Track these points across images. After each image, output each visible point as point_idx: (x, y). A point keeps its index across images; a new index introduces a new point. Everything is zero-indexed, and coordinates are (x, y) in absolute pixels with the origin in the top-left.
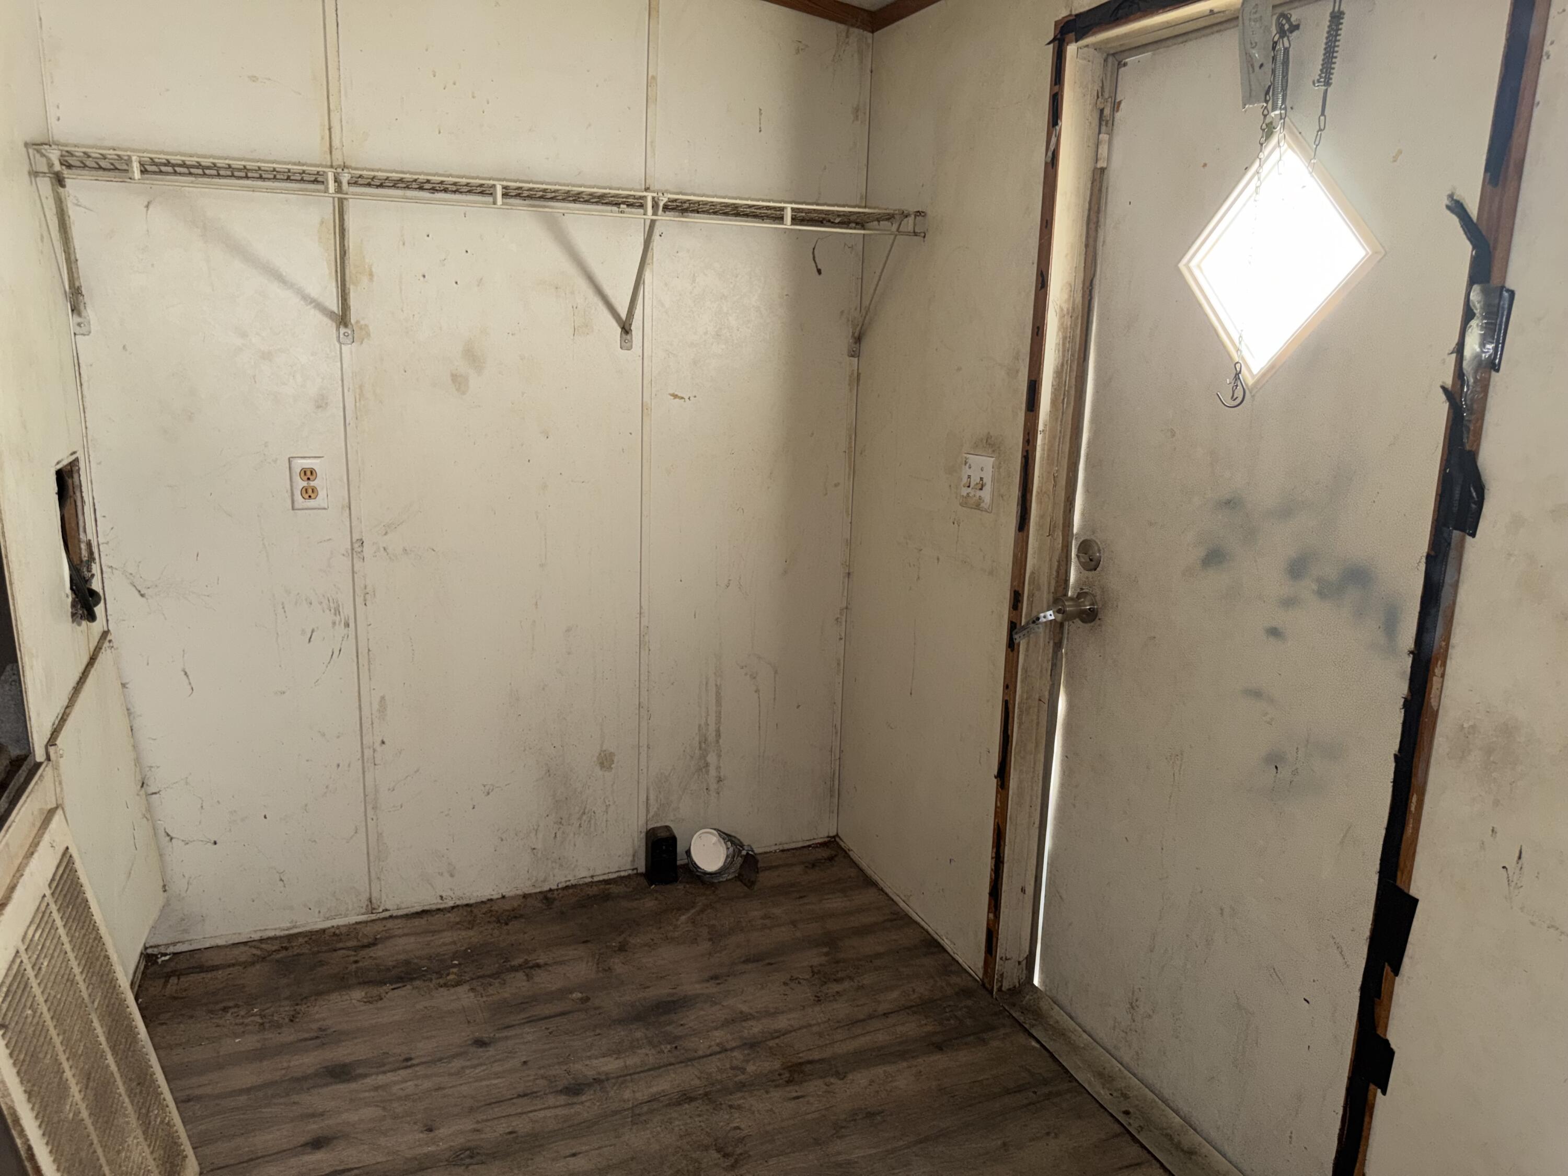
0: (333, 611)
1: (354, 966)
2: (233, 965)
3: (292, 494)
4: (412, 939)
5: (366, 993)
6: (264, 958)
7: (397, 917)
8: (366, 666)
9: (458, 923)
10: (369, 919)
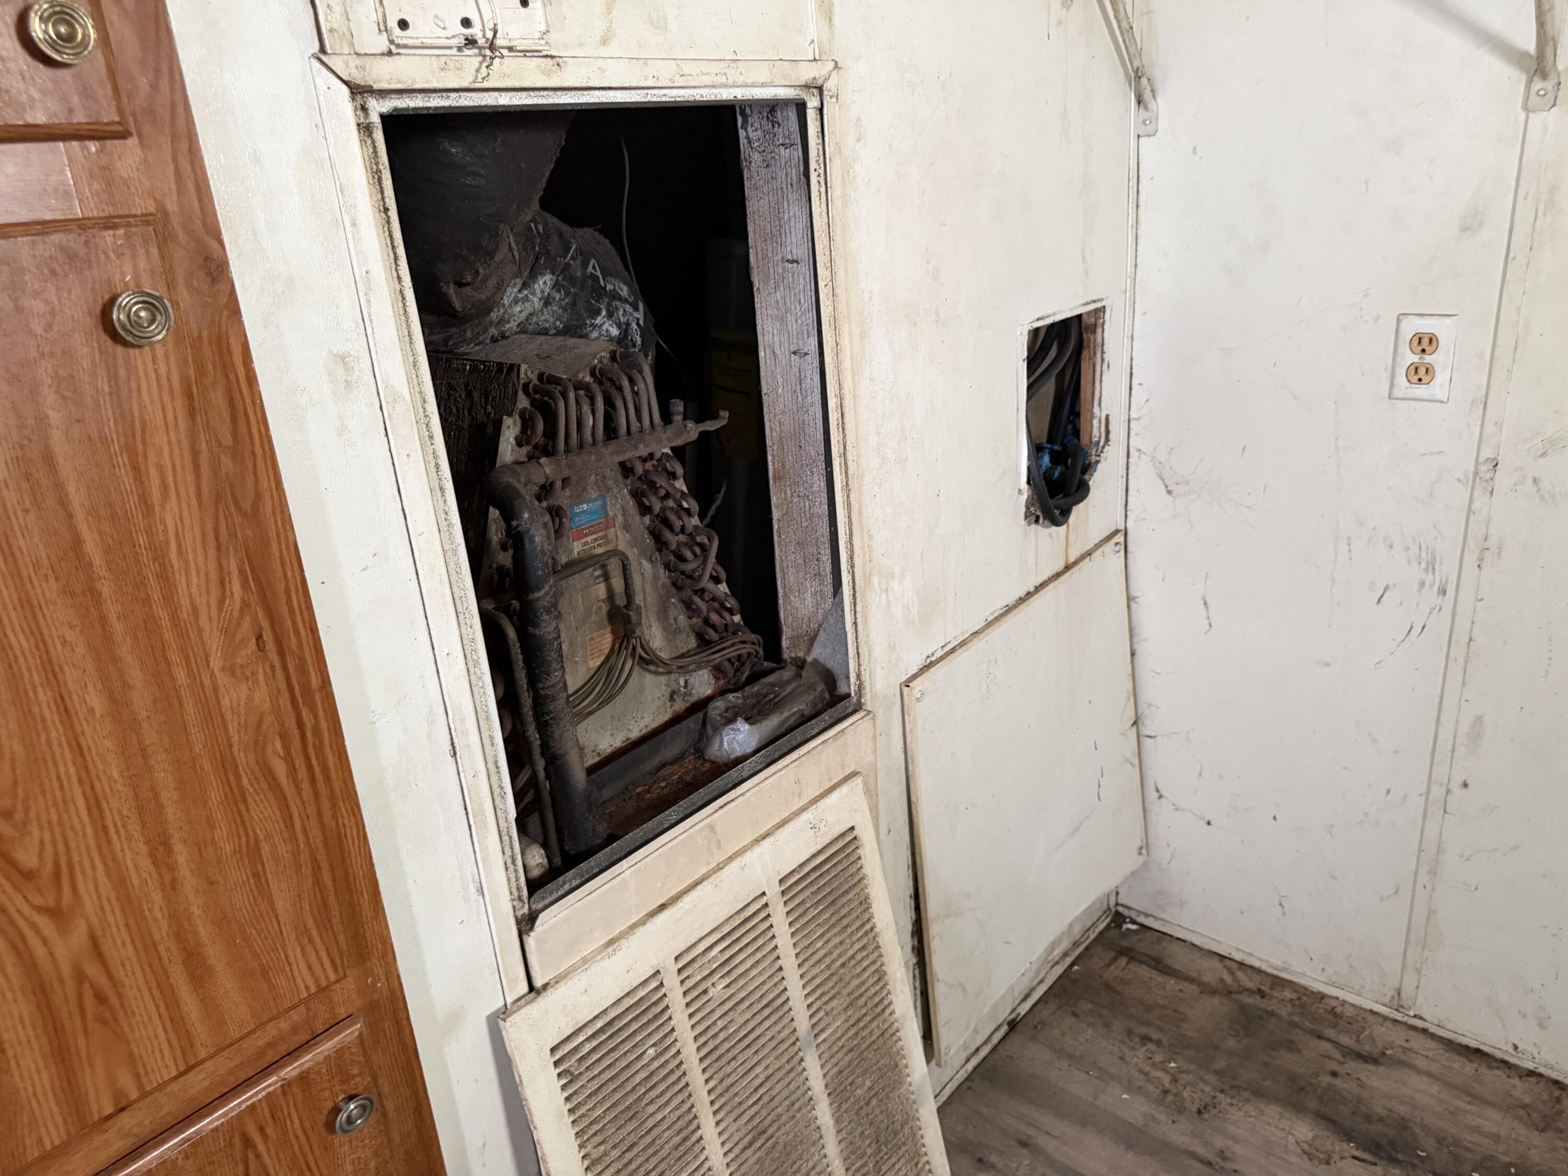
3: (1393, 376)
6: (1230, 992)
10: (1391, 1016)
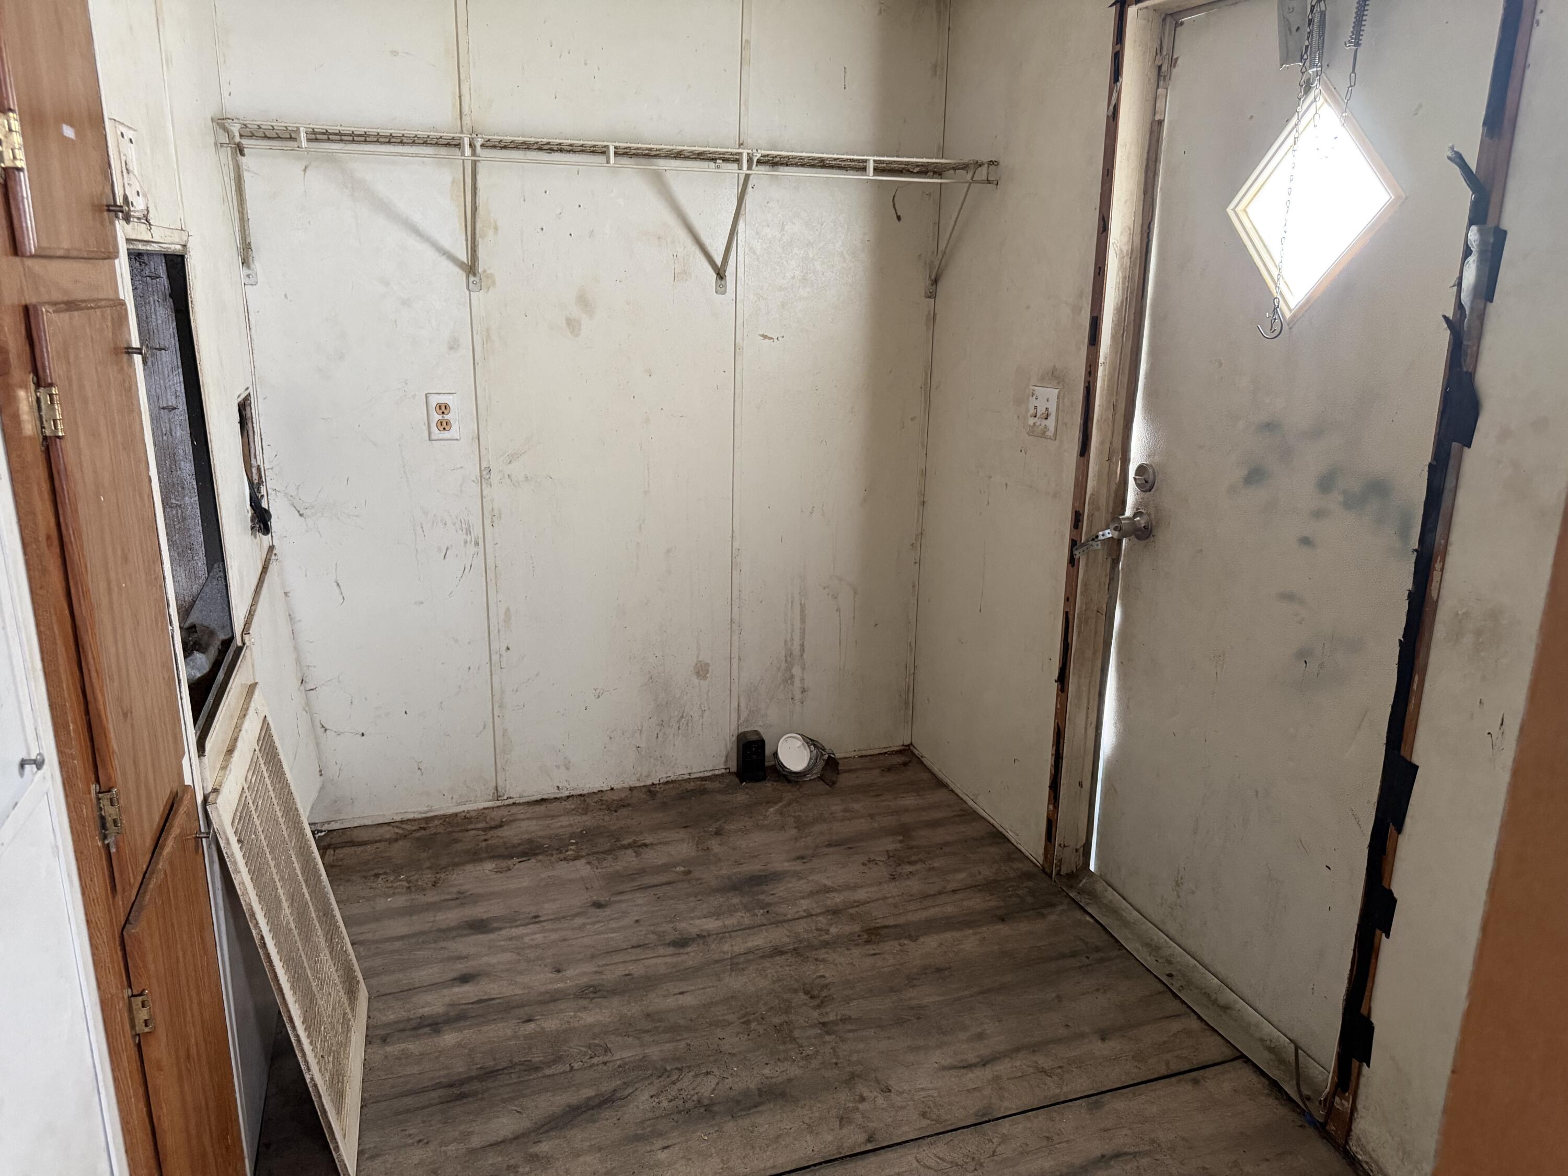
0: (464, 531)
1: (484, 844)
2: (380, 841)
3: (429, 427)
4: (534, 822)
5: (496, 865)
6: (405, 836)
7: (519, 804)
8: (494, 580)
9: (573, 810)
10: (495, 805)
